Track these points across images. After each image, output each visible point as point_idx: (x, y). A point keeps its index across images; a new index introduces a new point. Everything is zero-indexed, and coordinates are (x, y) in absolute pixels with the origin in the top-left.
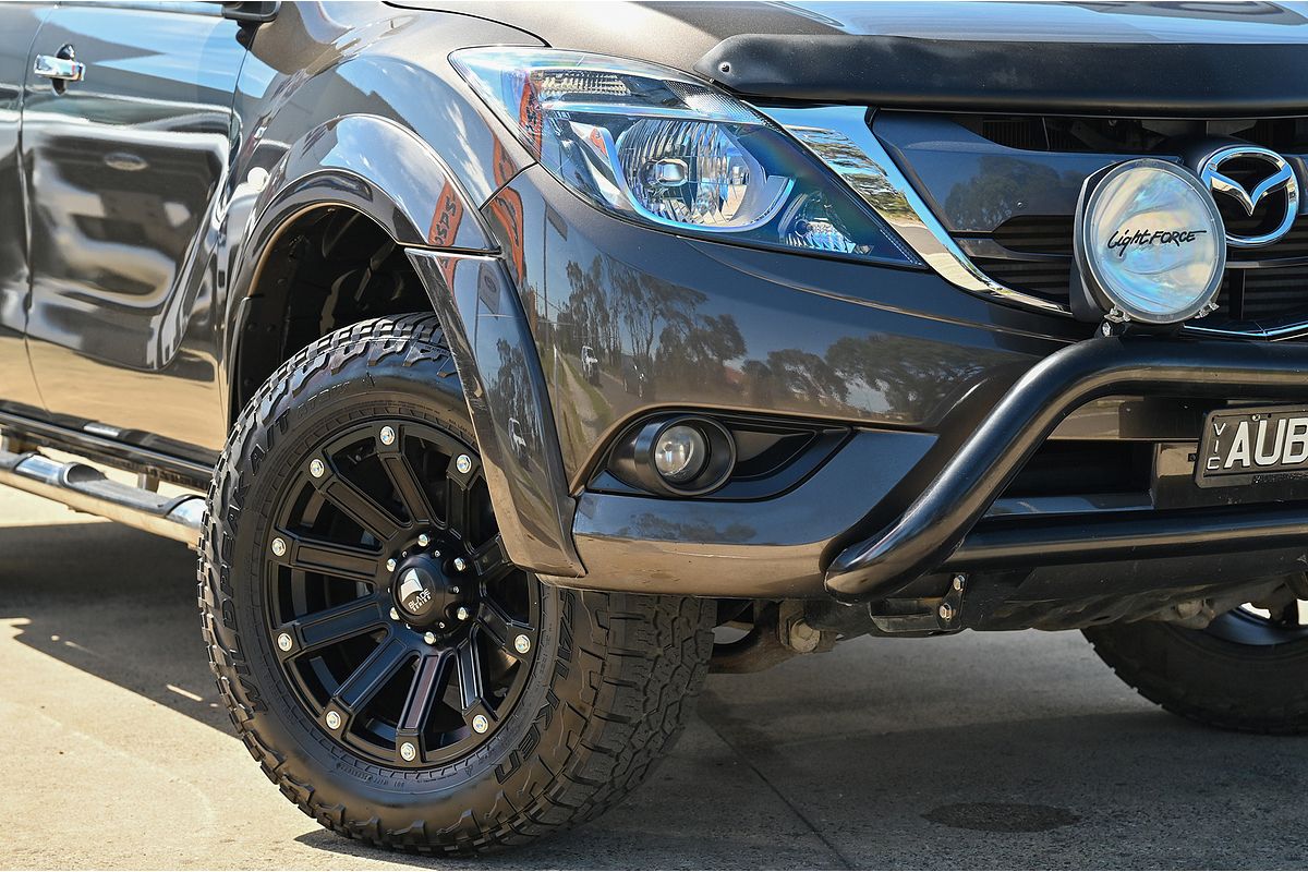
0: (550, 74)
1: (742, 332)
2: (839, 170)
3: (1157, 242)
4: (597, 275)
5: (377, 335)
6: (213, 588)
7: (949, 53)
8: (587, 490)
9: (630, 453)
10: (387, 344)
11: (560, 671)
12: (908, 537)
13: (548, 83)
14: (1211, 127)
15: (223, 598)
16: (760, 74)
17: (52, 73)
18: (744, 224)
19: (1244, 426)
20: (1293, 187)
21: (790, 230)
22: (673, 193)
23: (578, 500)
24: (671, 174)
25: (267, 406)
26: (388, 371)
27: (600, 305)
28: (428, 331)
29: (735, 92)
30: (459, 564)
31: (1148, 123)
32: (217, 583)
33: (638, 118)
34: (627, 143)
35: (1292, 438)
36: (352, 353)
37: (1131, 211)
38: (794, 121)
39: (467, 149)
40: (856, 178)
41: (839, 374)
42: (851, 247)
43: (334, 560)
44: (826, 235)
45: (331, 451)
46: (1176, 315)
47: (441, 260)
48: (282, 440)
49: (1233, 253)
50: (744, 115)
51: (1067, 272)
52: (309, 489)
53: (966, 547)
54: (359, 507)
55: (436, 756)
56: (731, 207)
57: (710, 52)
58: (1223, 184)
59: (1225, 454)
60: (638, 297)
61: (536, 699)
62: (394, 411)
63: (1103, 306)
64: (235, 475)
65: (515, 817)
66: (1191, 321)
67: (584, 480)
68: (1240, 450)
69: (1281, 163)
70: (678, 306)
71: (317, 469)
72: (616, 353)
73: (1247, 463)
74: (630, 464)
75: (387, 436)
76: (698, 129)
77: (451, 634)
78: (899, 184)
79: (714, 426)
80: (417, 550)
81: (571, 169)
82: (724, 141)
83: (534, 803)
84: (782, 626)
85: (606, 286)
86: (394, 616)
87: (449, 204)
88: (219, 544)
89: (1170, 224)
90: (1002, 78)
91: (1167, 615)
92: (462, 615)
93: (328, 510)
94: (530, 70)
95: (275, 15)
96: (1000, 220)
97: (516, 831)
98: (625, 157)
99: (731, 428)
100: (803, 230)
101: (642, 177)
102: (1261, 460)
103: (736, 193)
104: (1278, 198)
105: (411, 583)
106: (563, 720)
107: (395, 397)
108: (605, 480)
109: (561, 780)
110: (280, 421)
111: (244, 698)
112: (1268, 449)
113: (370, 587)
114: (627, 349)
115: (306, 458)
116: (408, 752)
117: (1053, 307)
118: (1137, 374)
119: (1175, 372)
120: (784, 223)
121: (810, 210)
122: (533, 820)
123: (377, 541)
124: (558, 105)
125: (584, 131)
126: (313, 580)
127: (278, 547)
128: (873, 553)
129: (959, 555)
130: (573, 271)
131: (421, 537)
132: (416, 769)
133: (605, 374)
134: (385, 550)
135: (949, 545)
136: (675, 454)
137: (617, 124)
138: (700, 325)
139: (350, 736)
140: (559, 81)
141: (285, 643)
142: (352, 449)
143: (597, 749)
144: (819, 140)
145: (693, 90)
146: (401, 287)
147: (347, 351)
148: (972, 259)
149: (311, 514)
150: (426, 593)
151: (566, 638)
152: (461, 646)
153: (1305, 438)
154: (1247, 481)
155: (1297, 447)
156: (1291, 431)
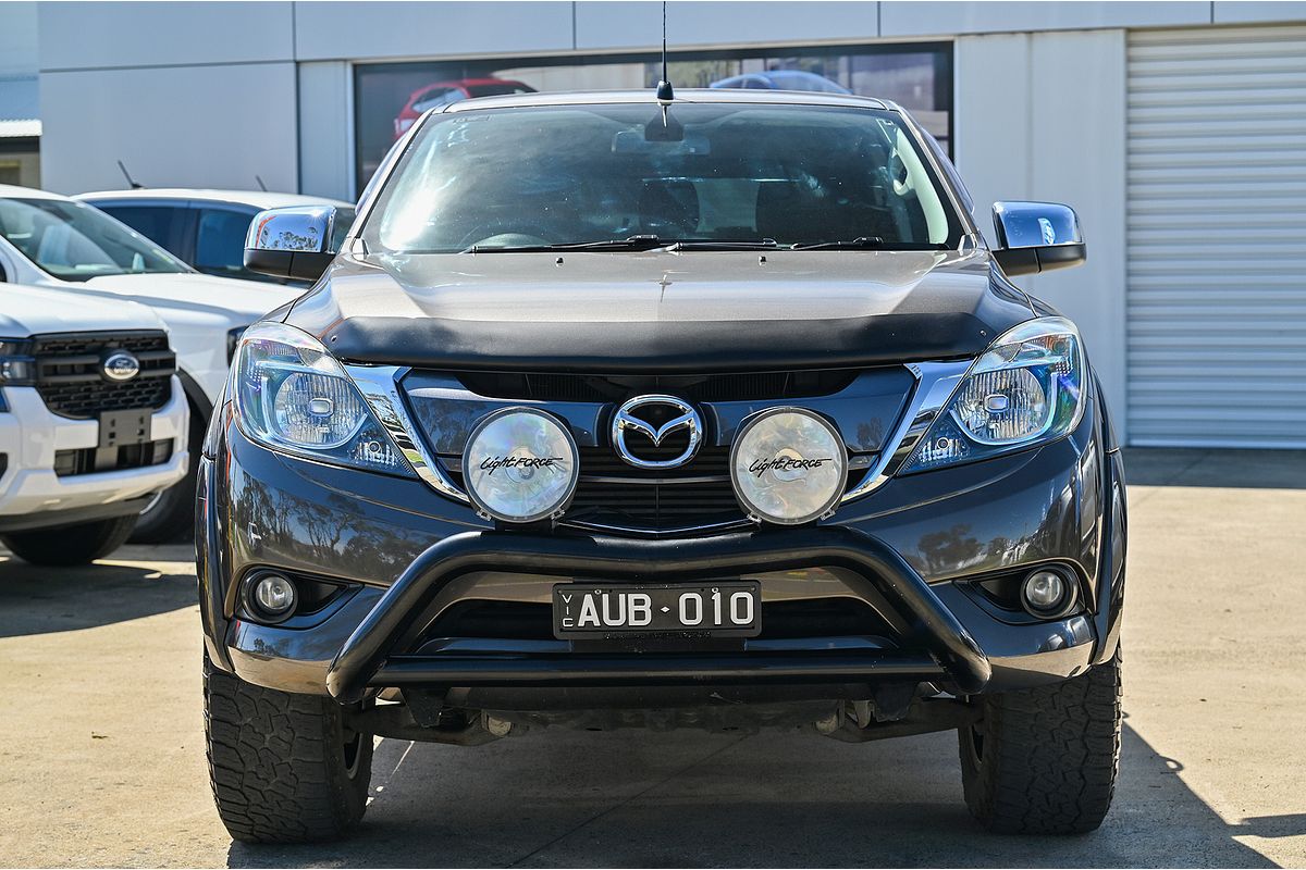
19: (588, 597)
20: (696, 426)
23: (229, 620)
29: (334, 355)
35: (633, 608)
59: (576, 615)
67: (232, 610)
68: (589, 614)
73: (597, 623)
99: (298, 580)
102: (609, 622)
104: (682, 433)
112: (614, 615)
148: (448, 473)
153: (646, 608)
154: (599, 636)
155: (640, 615)
156: (631, 602)
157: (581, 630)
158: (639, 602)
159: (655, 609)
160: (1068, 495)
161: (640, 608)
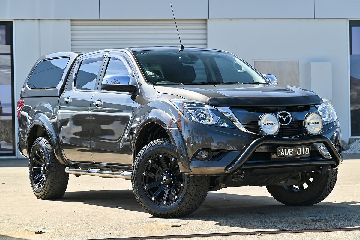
0: (185, 103)
1: (213, 139)
2: (227, 116)
3: (270, 124)
4: (193, 132)
5: (160, 141)
6: (134, 180)
7: (241, 99)
8: (192, 161)
9: (198, 155)
10: (161, 142)
11: (188, 188)
12: (236, 165)
13: (185, 104)
14: (279, 108)
15: (136, 181)
16: (215, 102)
17: (96, 104)
18: (213, 123)
19: (283, 150)
20: (291, 117)
21: (220, 124)
22: (203, 119)
23: (191, 162)
24: (202, 116)
25: (142, 152)
26: (161, 146)
27: (193, 136)
28: (167, 140)
29: (211, 105)
30: (172, 175)
31: (270, 108)
32: (135, 179)
33: (198, 109)
34: (196, 112)
35: (290, 151)
36: (156, 144)
37: (266, 120)
38: (220, 109)
39: (172, 113)
40: (229, 117)
41: (228, 145)
42: (228, 126)
43: (152, 175)
44: (224, 124)
45: (152, 159)
46: (273, 134)
47: (170, 129)
48: (145, 157)
49: (281, 126)
50: (213, 108)
51: (258, 130)
52: (149, 164)
53: (244, 166)
54: (156, 167)
55: (169, 203)
56: (211, 121)
57: (208, 99)
58: (280, 117)
59: (280, 154)
60: (198, 134)
61: (184, 193)
62: (162, 152)
63: (263, 133)
64: (137, 163)
65: (181, 211)
66: (275, 135)
67: (191, 159)
68: (282, 153)
69: (289, 113)
70: (204, 135)
71: (150, 161)
72: (195, 143)
73: (283, 155)
74: (198, 157)
75: (161, 156)
76: (206, 110)
77: (171, 185)
78: (235, 118)
79: (209, 151)
80: (165, 173)
81: (189, 116)
82: (210, 112)
83: (184, 208)
84: (220, 184)
85: (194, 133)
86: (162, 183)
87: (171, 122)
88: (135, 174)
89: (272, 122)
90: (249, 102)
91: (279, 184)
92: (172, 182)
93: (152, 167)
94: (182, 102)
95: (139, 94)
96: (248, 122)
97: (181, 213)
98: (196, 114)
99: (212, 151)
100: (221, 124)
101: (198, 117)
102: (286, 155)
103: (212, 119)
104: (288, 118)
105: (165, 178)
106: (188, 196)
107: (162, 150)
108: (194, 159)
109: (188, 205)
110: (144, 155)
111: (139, 196)
112: (287, 153)
113: (158, 179)
114: (197, 142)
115: (149, 160)
116: (165, 202)
117: (257, 134)
118: (267, 142)
119: (273, 142)
120: (219, 123)
121: (222, 121)
122: (184, 211)
123: (159, 172)
124: (186, 107)
125: (190, 111)
126: (149, 178)
127: (144, 173)
128: (231, 168)
129: (243, 167)
130: (189, 131)
131: (166, 171)
132: (166, 205)
133: (194, 147)
134: (160, 173)
135: (242, 166)
136: (204, 155)
137: (195, 109)
138: (207, 138)
139: (156, 201)
140: (186, 104)
141: (145, 188)
142: (155, 158)
143: (193, 200)
144: (224, 111)
145: (206, 105)
146: (160, 136)
147: (155, 143)
148: (245, 127)
149: (149, 169)
150: (167, 179)
151: (188, 183)
152: (172, 187)
153: (292, 151)
154: (284, 157)
155: (291, 153)
156: (290, 150)
157: (281, 156)
158: (291, 150)
159: (293, 152)
160: (335, 134)
161: (291, 151)
